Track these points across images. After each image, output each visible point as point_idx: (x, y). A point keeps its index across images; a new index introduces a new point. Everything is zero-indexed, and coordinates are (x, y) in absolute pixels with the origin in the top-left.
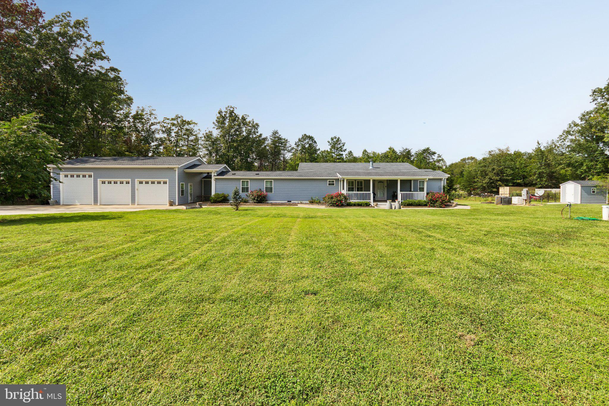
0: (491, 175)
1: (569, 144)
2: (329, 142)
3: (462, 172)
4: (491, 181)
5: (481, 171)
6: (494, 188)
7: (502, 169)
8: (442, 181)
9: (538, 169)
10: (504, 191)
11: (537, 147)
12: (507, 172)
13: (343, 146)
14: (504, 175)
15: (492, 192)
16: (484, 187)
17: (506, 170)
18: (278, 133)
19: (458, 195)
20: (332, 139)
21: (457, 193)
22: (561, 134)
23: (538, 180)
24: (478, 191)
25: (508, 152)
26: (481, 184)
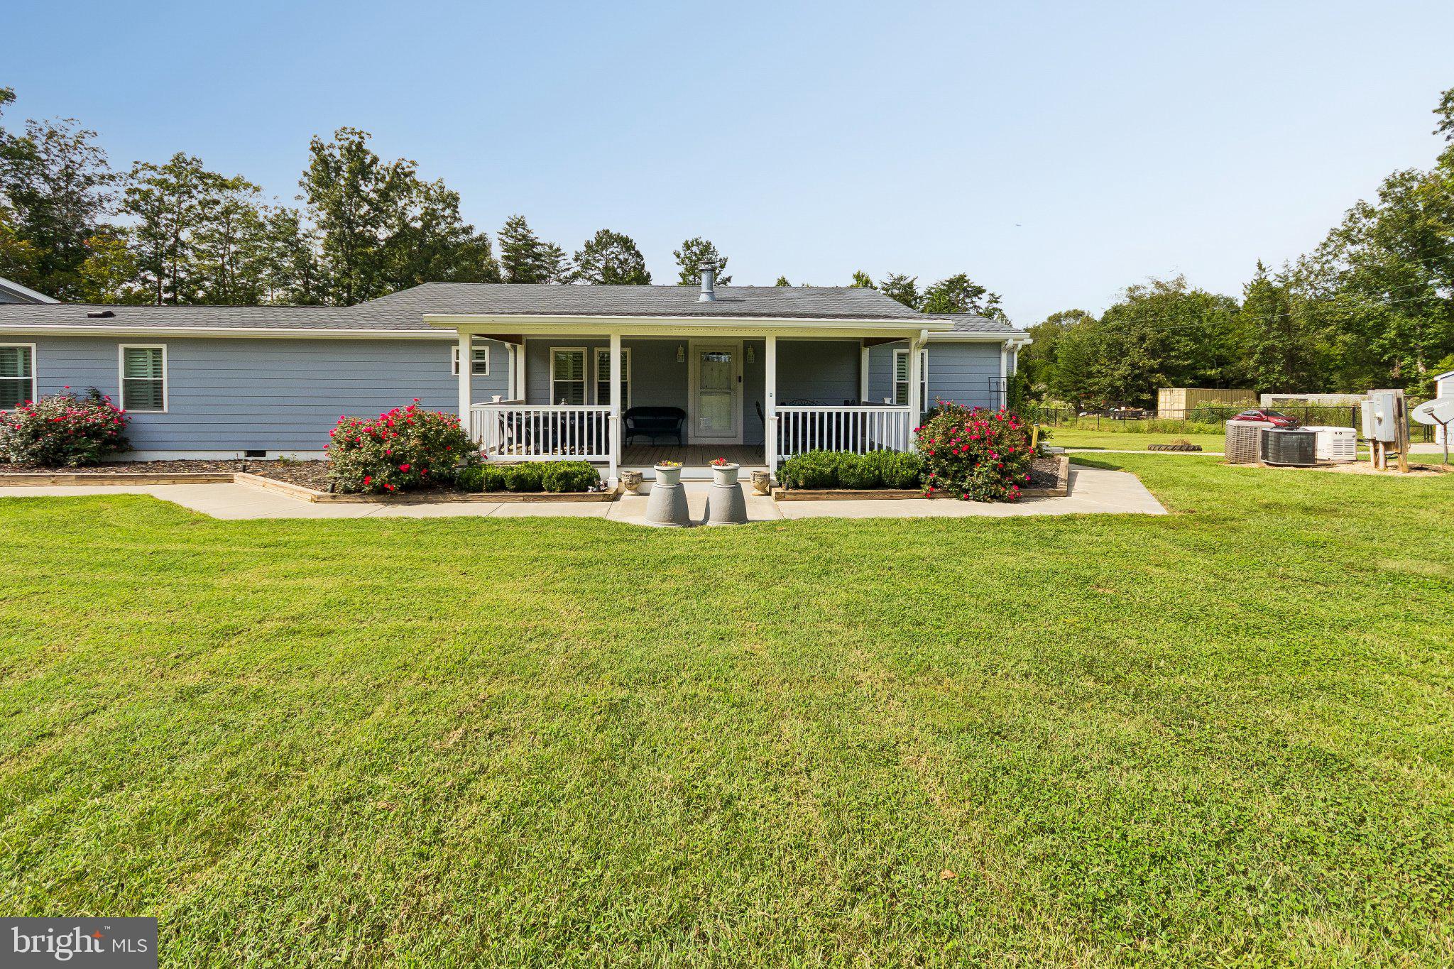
0: (1135, 355)
1: (1345, 267)
2: (678, 256)
3: (1052, 350)
4: (1137, 372)
5: (1109, 345)
6: (1142, 391)
7: (1168, 337)
8: (1004, 356)
9: (1261, 338)
10: (1172, 402)
11: (1256, 278)
12: (1181, 346)
13: (722, 267)
14: (1173, 354)
15: (1137, 403)
16: (1117, 389)
17: (1178, 342)
18: (523, 224)
19: (1047, 412)
20: (687, 246)
21: (1043, 406)
22: (1324, 240)
23: (1262, 369)
24: (1100, 400)
25: (1182, 291)
26: (1108, 380)
